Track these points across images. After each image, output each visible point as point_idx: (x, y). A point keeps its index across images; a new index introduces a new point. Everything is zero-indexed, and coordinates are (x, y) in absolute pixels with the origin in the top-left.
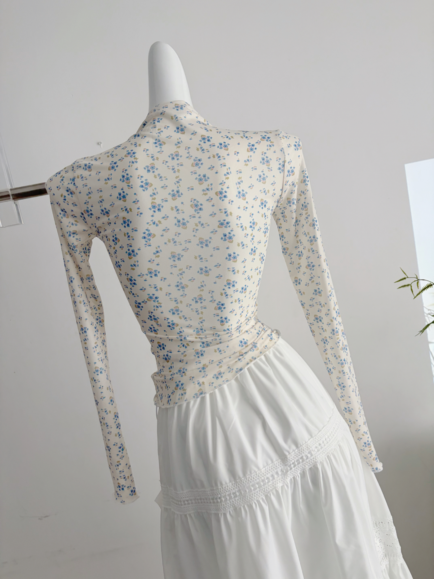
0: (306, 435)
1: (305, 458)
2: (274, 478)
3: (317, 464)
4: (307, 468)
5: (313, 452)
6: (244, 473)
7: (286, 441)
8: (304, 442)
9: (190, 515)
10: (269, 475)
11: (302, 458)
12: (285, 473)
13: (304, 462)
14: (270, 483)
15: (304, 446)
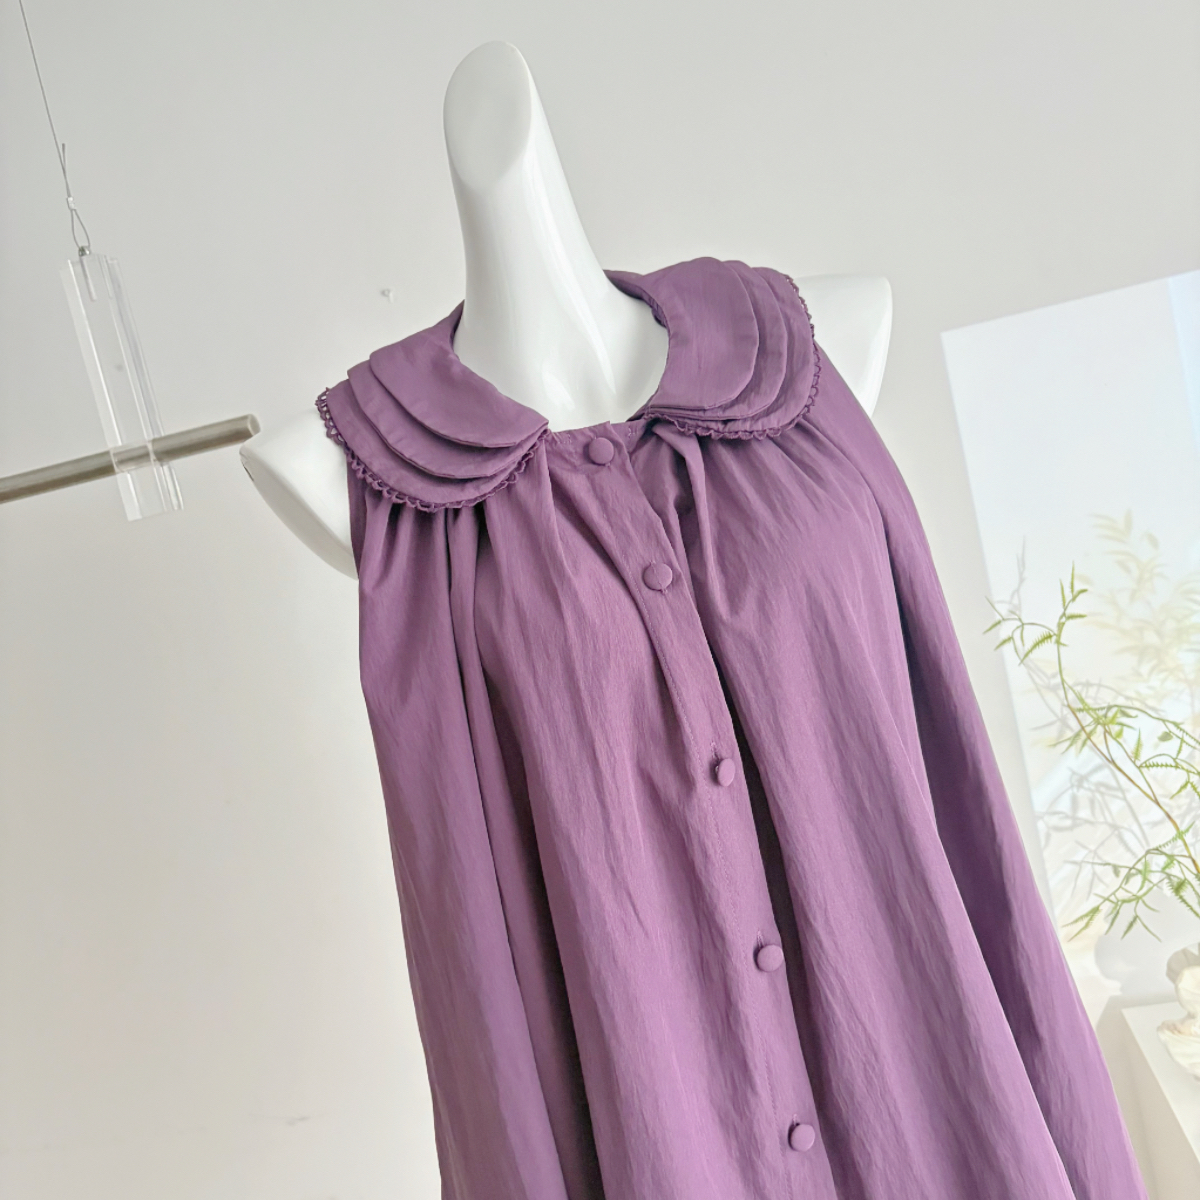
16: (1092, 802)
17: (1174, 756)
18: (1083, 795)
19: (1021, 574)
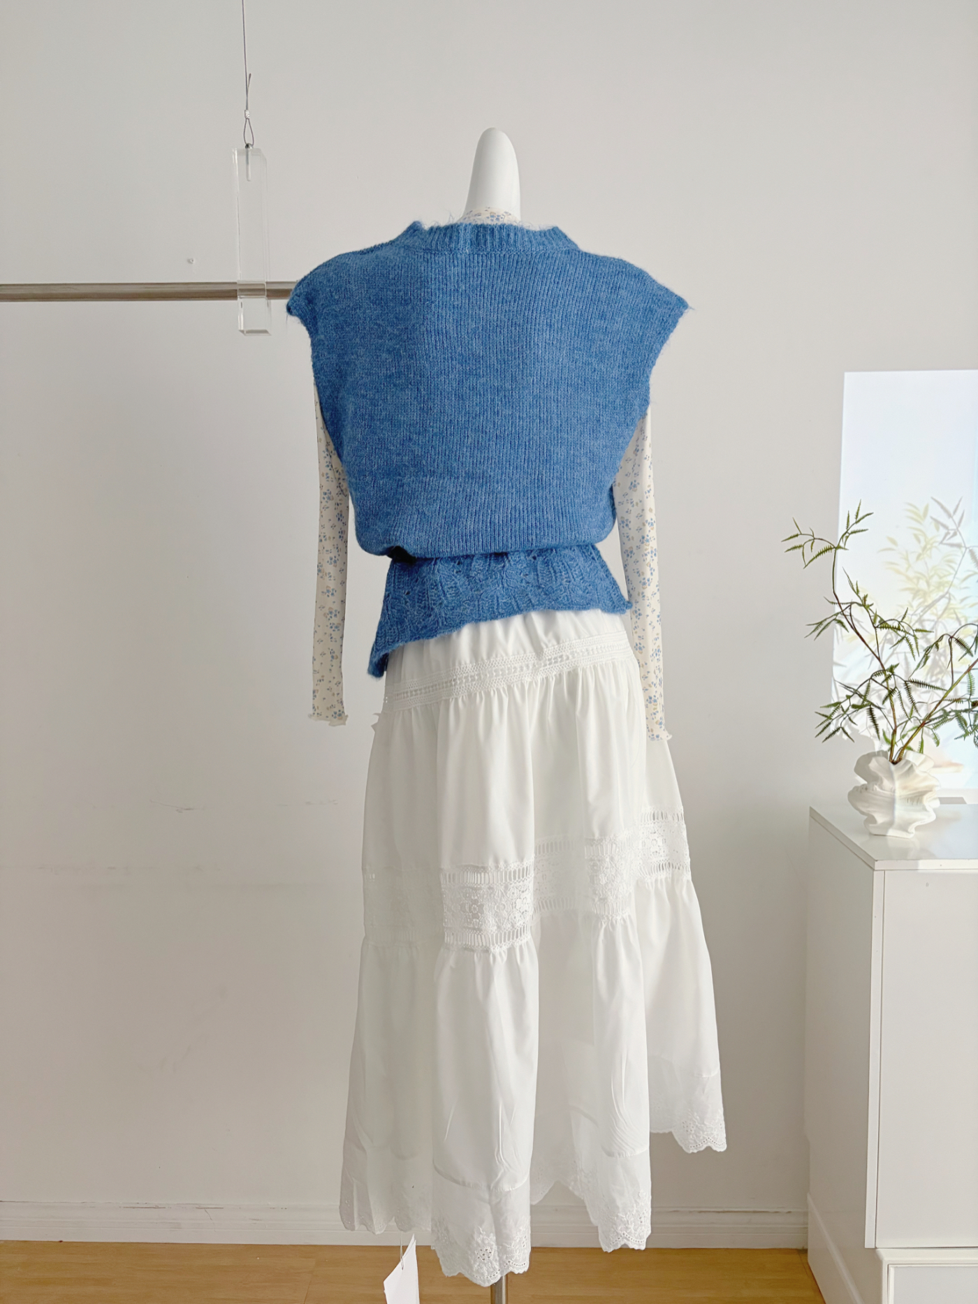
0: (572, 634)
1: (565, 658)
2: (522, 670)
3: (577, 669)
4: (565, 670)
5: (576, 655)
6: (489, 658)
7: (546, 633)
8: (568, 640)
9: (415, 708)
10: (517, 665)
11: (561, 657)
12: (536, 670)
13: (563, 663)
14: (516, 674)
15: (566, 644)
17: (900, 620)
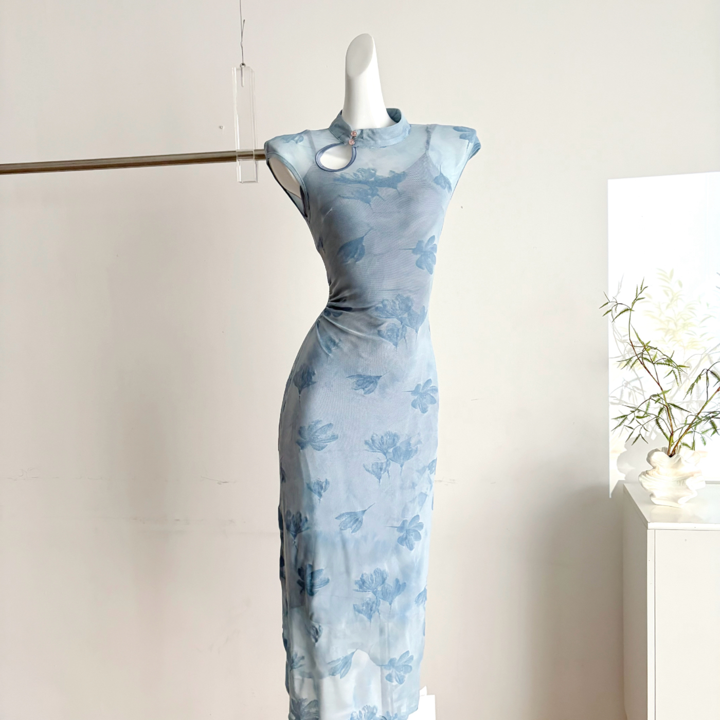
16: (630, 394)
18: (626, 391)
19: (619, 290)
